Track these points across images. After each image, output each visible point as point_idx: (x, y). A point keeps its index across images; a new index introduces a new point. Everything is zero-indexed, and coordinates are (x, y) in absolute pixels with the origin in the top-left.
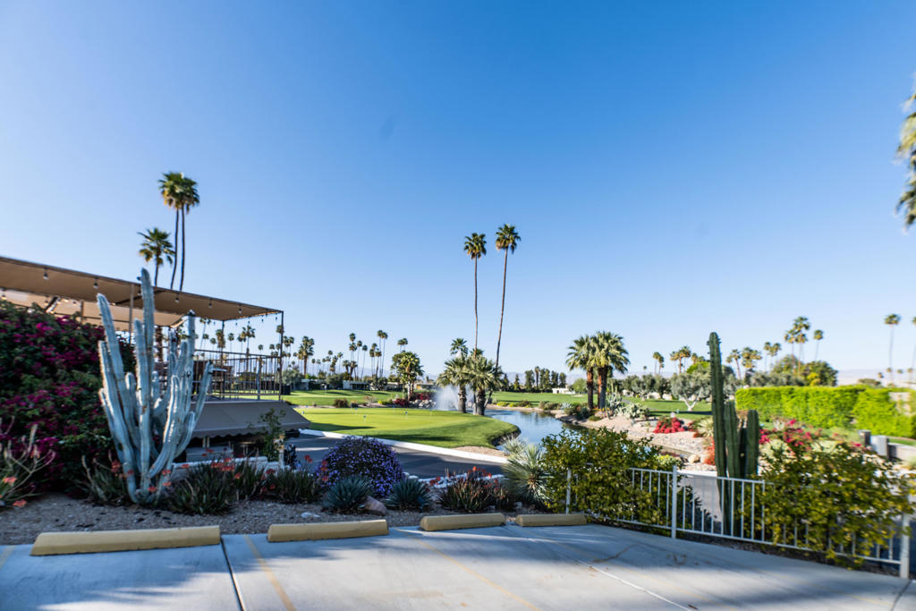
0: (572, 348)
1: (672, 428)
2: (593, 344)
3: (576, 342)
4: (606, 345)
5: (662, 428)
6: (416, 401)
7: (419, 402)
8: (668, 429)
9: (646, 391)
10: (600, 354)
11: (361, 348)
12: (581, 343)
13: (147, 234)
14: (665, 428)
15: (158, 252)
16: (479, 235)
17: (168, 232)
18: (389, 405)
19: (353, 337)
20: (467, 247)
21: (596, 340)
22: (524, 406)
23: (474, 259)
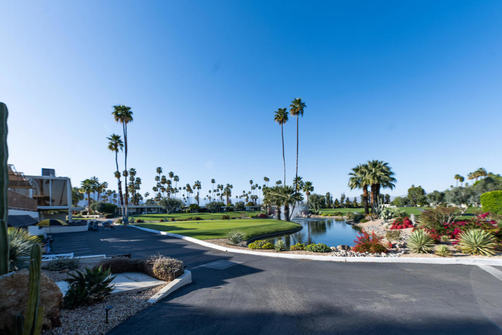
0: (351, 174)
1: (403, 225)
2: (364, 170)
3: (354, 169)
4: (374, 170)
5: (395, 225)
6: (272, 215)
7: (273, 216)
8: (400, 225)
9: (436, 201)
10: (368, 177)
11: (258, 188)
12: (356, 170)
13: (111, 138)
14: (398, 225)
15: (116, 146)
16: (283, 109)
17: (119, 135)
18: (253, 217)
19: (251, 182)
20: (276, 119)
21: (366, 167)
22: (337, 215)
23: (281, 125)
